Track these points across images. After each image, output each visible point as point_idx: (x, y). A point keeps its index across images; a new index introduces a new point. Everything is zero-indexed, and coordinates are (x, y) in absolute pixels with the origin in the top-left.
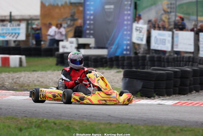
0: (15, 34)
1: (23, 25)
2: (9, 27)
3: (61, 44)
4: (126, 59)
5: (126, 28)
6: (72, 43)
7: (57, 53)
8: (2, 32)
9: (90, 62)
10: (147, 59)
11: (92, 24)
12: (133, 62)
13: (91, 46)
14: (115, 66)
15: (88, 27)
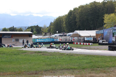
2: (90, 38)
5: (111, 38)
9: (104, 44)
11: (105, 37)
13: (105, 41)
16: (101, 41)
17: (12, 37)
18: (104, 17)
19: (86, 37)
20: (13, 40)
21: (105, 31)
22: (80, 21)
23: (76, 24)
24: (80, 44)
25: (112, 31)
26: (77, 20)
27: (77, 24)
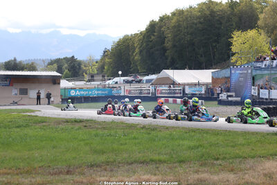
0: (200, 91)
1: (204, 87)
2: (198, 88)
5: (249, 88)
6: (225, 95)
8: (194, 90)
11: (234, 86)
13: (233, 96)
15: (232, 88)
17: (11, 84)
18: (233, 37)
19: (188, 84)
20: (15, 91)
21: (233, 72)
22: (174, 46)
23: (164, 54)
24: (175, 102)
25: (250, 71)
26: (168, 44)
27: (166, 54)
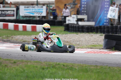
0: (40, 12)
1: (45, 7)
2: (36, 8)
3: (67, 18)
4: (106, 28)
5: (106, 9)
6: (73, 18)
7: (65, 24)
8: (32, 11)
9: (84, 29)
10: (118, 28)
11: (85, 7)
12: (110, 30)
13: (85, 20)
14: (99, 32)
15: (83, 9)
16: (72, 20)
19: (23, 4)
